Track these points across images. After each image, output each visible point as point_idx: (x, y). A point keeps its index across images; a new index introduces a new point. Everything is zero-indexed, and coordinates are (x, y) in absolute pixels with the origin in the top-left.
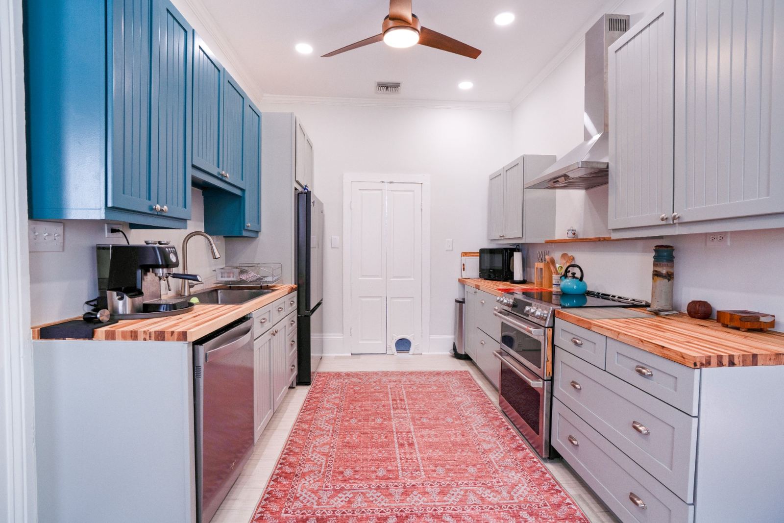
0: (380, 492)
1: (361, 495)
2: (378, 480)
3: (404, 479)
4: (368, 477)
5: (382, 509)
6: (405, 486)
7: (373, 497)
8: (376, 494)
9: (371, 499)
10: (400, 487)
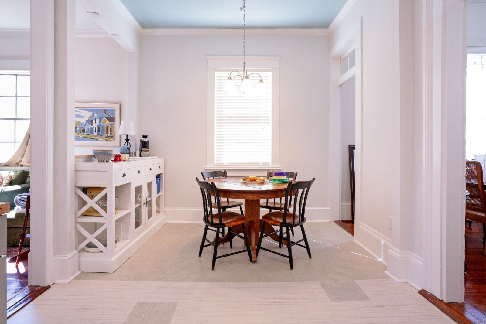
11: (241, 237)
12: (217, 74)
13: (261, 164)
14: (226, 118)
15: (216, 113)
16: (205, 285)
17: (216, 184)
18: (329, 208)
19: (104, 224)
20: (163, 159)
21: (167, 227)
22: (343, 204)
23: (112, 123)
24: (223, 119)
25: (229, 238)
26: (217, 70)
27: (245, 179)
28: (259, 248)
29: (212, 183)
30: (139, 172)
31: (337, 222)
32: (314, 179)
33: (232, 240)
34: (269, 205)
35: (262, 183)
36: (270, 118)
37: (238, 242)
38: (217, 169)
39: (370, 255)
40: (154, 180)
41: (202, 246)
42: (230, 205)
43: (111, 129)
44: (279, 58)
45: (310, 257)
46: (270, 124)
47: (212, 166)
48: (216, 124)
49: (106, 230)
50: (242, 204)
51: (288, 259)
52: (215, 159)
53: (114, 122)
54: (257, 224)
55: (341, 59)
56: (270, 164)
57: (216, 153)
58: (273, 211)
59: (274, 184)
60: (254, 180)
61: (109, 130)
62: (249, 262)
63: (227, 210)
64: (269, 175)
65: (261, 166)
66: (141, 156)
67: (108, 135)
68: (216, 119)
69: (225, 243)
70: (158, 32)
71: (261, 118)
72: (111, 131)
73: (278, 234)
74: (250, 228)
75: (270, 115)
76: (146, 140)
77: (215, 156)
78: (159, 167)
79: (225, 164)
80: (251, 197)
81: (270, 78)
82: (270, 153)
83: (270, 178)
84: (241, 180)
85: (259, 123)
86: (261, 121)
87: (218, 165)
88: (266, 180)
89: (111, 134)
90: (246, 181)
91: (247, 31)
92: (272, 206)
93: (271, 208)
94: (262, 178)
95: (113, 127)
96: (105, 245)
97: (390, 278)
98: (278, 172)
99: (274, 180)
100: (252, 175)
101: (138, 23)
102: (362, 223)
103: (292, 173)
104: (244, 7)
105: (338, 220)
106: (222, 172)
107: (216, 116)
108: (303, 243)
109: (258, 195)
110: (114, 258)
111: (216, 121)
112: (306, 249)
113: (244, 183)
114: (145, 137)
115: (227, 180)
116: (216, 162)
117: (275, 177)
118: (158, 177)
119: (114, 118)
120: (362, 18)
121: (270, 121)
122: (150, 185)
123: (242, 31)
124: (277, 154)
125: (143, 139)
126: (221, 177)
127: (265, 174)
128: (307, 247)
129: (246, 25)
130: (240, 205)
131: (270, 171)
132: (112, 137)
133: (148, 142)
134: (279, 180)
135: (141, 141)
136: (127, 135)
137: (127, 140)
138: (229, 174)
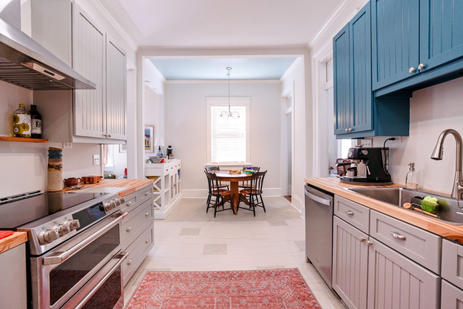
0: (243, 288)
1: (253, 287)
2: (245, 296)
3: (228, 296)
4: (251, 298)
5: (241, 280)
6: (228, 292)
7: (246, 286)
8: (245, 287)
9: (247, 285)
10: (231, 291)
11: (229, 202)
12: (212, 108)
13: (239, 162)
14: (218, 135)
15: (212, 131)
16: (212, 223)
17: (216, 174)
18: (281, 188)
19: (159, 195)
20: (180, 160)
21: (184, 201)
22: (289, 186)
23: (148, 138)
24: (216, 135)
25: (222, 203)
26: (212, 105)
27: (230, 171)
28: (238, 207)
29: (214, 173)
30: (172, 168)
31: (285, 196)
32: (267, 171)
33: (224, 205)
34: (244, 186)
35: (240, 173)
36: (245, 134)
37: (227, 205)
38: (214, 166)
39: (296, 210)
40: (177, 172)
41: (208, 207)
42: (222, 186)
43: (148, 142)
44: (250, 98)
45: (265, 212)
46: (245, 138)
47: (210, 164)
48: (212, 138)
49: (160, 198)
50: (229, 186)
51: (253, 212)
52: (212, 159)
53: (149, 137)
54: (237, 196)
55: (288, 98)
56: (245, 162)
57: (212, 156)
58: (246, 188)
59: (246, 174)
60: (235, 172)
61: (147, 142)
62: (233, 214)
63: (220, 189)
64: (244, 169)
65: (239, 163)
66: (169, 159)
67: (146, 146)
68: (212, 135)
69: (220, 207)
70: (176, 82)
71: (239, 135)
72: (148, 143)
73: (249, 201)
74: (233, 198)
75: (245, 133)
76: (171, 149)
77: (212, 158)
78: (179, 165)
79: (218, 163)
80: (233, 180)
81: (245, 110)
82: (245, 156)
83: (244, 170)
84: (228, 172)
85: (238, 137)
86: (239, 136)
87: (213, 163)
88: (242, 172)
89: (148, 145)
90: (231, 172)
91: (230, 81)
92: (246, 186)
93: (245, 187)
94: (240, 171)
95: (149, 141)
96: (160, 206)
97: (302, 218)
98: (249, 167)
99: (247, 172)
100: (234, 169)
101: (164, 78)
102: (295, 195)
103: (257, 168)
104: (229, 74)
105: (286, 195)
106: (216, 167)
107: (212, 133)
108: (261, 205)
109: (237, 179)
110: (165, 212)
111: (212, 137)
112: (263, 208)
113: (230, 174)
114: (170, 147)
115: (220, 172)
116: (212, 161)
117: (247, 170)
118: (179, 171)
119: (149, 135)
120: (294, 81)
121: (245, 136)
122: (176, 175)
123: (228, 82)
124: (249, 156)
125: (169, 148)
126: (216, 170)
127: (242, 169)
128: (263, 207)
129: (230, 78)
130: (227, 186)
131: (245, 167)
132: (148, 147)
133: (172, 150)
134: (249, 172)
135: (167, 149)
136: (159, 146)
137: (160, 149)
138: (220, 169)
